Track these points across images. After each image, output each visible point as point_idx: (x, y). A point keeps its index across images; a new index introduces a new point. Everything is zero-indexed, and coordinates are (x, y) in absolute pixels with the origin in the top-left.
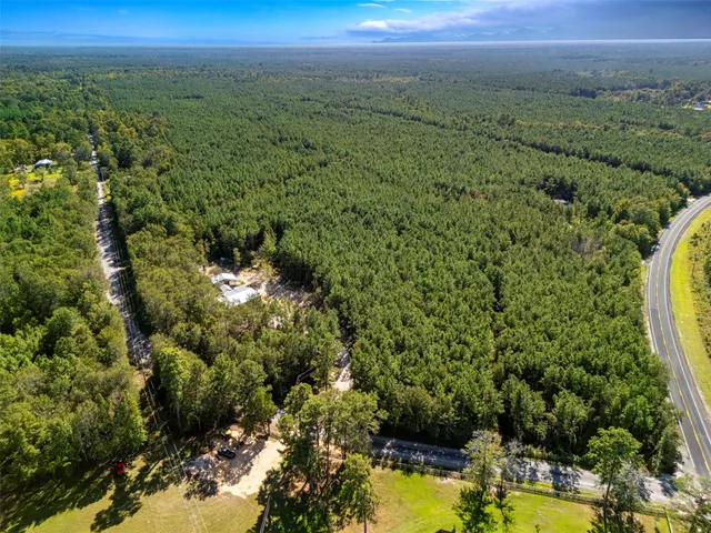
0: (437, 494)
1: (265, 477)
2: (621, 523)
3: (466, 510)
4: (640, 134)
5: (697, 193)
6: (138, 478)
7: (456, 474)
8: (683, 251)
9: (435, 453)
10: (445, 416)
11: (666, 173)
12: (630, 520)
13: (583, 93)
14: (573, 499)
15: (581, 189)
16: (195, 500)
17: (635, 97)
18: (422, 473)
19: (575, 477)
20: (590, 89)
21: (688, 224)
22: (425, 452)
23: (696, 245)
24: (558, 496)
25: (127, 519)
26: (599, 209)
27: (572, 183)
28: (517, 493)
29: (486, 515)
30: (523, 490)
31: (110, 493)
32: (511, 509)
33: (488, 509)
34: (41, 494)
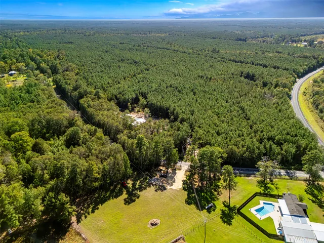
0: (249, 182)
1: (182, 182)
2: (316, 186)
3: (261, 186)
4: (270, 55)
5: (300, 77)
6: (133, 187)
7: (253, 175)
8: (301, 98)
9: (242, 170)
10: (245, 155)
11: (287, 69)
12: (318, 184)
13: (240, 40)
14: (297, 180)
15: (257, 76)
16: (159, 192)
17: (262, 41)
18: (240, 176)
19: (295, 173)
20: (243, 38)
21: (299, 89)
22: (238, 170)
23: (305, 96)
24: (291, 179)
25: (137, 200)
26: (267, 83)
27: (253, 74)
28: (277, 180)
29: (269, 187)
30: (278, 179)
31: (125, 192)
32: (277, 185)
33: (268, 185)
34: (97, 195)
